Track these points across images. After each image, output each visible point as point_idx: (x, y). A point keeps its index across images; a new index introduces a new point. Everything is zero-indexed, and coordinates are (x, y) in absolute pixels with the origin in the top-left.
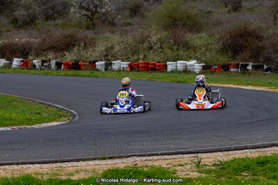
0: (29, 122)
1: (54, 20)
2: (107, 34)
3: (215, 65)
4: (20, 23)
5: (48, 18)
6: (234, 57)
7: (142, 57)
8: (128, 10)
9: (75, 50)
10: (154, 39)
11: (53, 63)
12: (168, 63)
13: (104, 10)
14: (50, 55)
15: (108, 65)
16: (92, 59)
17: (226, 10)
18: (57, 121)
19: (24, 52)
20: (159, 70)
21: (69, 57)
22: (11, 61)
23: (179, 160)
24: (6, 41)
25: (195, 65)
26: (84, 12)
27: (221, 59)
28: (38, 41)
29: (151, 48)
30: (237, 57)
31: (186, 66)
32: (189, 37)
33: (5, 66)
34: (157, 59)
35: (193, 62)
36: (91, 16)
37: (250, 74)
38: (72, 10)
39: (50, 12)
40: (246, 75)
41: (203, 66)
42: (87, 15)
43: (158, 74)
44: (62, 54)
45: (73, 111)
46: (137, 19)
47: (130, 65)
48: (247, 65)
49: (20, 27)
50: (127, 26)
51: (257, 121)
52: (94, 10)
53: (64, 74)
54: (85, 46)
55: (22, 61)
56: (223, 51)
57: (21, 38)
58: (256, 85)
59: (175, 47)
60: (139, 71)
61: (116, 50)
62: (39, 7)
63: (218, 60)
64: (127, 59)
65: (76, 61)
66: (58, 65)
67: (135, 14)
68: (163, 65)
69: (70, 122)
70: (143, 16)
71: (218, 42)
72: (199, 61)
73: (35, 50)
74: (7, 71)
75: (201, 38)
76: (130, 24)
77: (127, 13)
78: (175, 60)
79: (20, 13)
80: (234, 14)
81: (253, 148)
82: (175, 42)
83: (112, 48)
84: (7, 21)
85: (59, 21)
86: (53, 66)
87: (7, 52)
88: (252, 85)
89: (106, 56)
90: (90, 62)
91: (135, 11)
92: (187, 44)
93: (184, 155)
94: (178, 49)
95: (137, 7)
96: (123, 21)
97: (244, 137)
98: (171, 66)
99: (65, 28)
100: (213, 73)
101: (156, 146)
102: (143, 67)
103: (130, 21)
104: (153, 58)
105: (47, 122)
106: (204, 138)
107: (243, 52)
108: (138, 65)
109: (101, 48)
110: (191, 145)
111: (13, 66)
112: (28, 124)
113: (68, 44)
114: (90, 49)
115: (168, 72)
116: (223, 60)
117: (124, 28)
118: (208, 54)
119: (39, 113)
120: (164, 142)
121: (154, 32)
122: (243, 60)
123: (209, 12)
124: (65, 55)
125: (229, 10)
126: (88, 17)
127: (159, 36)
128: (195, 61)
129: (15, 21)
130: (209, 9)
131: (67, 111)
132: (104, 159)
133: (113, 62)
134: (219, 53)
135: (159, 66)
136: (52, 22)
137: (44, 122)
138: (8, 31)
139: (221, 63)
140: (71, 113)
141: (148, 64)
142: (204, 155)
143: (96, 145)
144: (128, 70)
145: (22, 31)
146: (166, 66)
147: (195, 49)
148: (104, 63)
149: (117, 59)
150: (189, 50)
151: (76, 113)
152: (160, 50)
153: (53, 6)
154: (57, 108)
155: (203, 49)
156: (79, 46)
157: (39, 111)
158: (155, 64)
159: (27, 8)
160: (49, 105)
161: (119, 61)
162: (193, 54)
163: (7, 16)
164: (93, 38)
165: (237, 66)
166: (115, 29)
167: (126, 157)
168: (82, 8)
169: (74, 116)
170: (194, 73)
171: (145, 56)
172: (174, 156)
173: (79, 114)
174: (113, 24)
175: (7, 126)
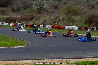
0: (13, 45)
1: (27, 10)
2: (45, 15)
3: (82, 28)
4: (15, 10)
5: (25, 9)
6: (89, 25)
7: (56, 24)
8: (54, 7)
9: (33, 20)
10: (61, 18)
11: (25, 25)
12: (66, 26)
13: (45, 7)
14: (24, 22)
15: (44, 26)
16: (39, 24)
17: (89, 8)
18: (23, 46)
19: (14, 21)
20: (62, 29)
21: (31, 23)
22: (10, 24)
23: (62, 61)
24: (8, 16)
25: (75, 28)
26: (37, 7)
27: (85, 25)
28: (20, 17)
29: (60, 21)
30: (90, 25)
31: (72, 28)
32: (74, 17)
33: (8, 25)
34: (62, 25)
35: (74, 26)
36: (40, 9)
37: (95, 31)
38: (33, 6)
39: (26, 7)
40: (94, 32)
41: (78, 28)
42: (39, 8)
43: (62, 30)
44: (28, 22)
45: (29, 42)
46: (57, 10)
47: (52, 27)
48: (94, 28)
49: (15, 12)
50: (53, 13)
51: (94, 48)
52: (41, 6)
53: (28, 29)
54: (36, 19)
55: (13, 24)
56: (86, 23)
57: (14, 16)
58: (96, 35)
59: (68, 21)
60: (55, 29)
61: (47, 21)
62: (22, 5)
63: (84, 26)
64: (51, 25)
65: (33, 24)
66: (27, 26)
67: (56, 8)
68: (64, 27)
69: (27, 46)
70: (59, 9)
71: (84, 20)
72: (77, 26)
73: (19, 20)
74: (8, 27)
75: (78, 18)
76: (54, 12)
77: (53, 8)
78: (68, 25)
79: (15, 7)
80: (91, 10)
81: (90, 58)
82: (68, 19)
83: (46, 20)
84: (10, 9)
85: (29, 10)
86: (25, 26)
87: (8, 20)
88: (95, 35)
89: (44, 23)
90: (38, 25)
91: (56, 7)
92: (73, 20)
93: (65, 59)
94: (69, 22)
95: (57, 6)
96: (51, 11)
97: (87, 54)
98: (67, 27)
99: (31, 12)
100: (82, 30)
101: (55, 56)
102: (57, 28)
103: (54, 11)
104: (60, 24)
105: (19, 46)
106: (73, 54)
107: (93, 23)
108: (55, 27)
109: (42, 20)
110: (68, 56)
111: (10, 25)
112: (12, 46)
113: (30, 19)
114: (38, 20)
115: (66, 30)
116: (86, 26)
117: (52, 13)
118: (80, 24)
119: (17, 43)
120: (58, 55)
121: (61, 15)
122: (92, 26)
123: (83, 9)
124: (29, 22)
125: (90, 8)
126: (39, 9)
127: (63, 17)
128: (76, 26)
129: (13, 10)
130: (82, 8)
131: (27, 42)
132: (36, 60)
133: (46, 25)
134: (84, 24)
135: (62, 27)
136: (26, 10)
137: (18, 46)
138: (10, 13)
139: (85, 27)
140: (28, 43)
141: (59, 26)
142: (72, 60)
143: (34, 54)
144: (52, 28)
145: (15, 13)
146: (65, 28)
147: (75, 22)
148: (43, 25)
149: (47, 24)
150: (73, 22)
151: (30, 43)
152: (63, 22)
153: (27, 5)
154: (24, 41)
155: (79, 22)
156: (34, 19)
157: (17, 42)
158: (61, 27)
159: (17, 5)
160: (21, 40)
161: (48, 25)
162: (75, 23)
163: (10, 8)
164: (40, 17)
165: (90, 28)
166: (48, 14)
167: (44, 59)
168: (37, 6)
169: (29, 44)
170: (75, 30)
171: (58, 24)
172: (61, 60)
173: (31, 43)
174: (48, 12)
175: (4, 46)
